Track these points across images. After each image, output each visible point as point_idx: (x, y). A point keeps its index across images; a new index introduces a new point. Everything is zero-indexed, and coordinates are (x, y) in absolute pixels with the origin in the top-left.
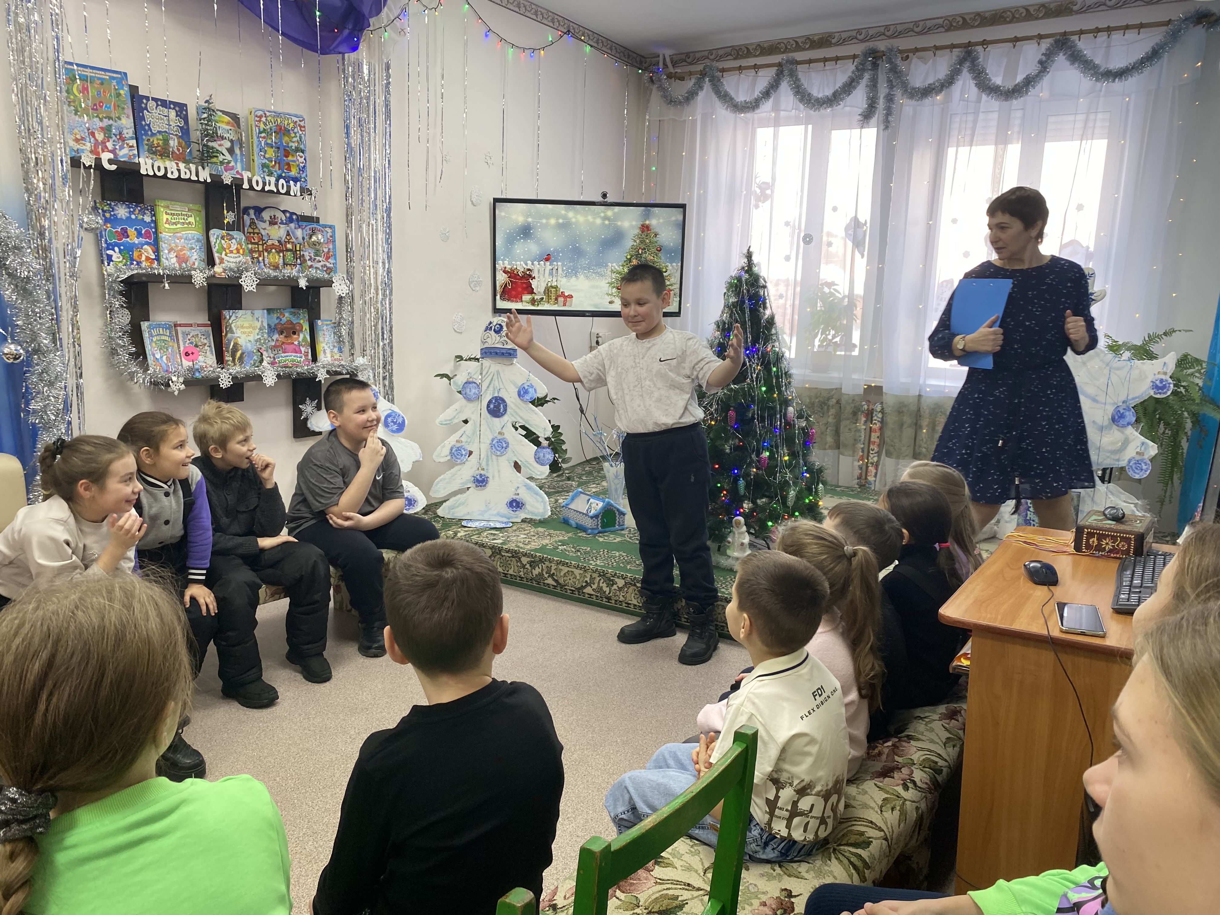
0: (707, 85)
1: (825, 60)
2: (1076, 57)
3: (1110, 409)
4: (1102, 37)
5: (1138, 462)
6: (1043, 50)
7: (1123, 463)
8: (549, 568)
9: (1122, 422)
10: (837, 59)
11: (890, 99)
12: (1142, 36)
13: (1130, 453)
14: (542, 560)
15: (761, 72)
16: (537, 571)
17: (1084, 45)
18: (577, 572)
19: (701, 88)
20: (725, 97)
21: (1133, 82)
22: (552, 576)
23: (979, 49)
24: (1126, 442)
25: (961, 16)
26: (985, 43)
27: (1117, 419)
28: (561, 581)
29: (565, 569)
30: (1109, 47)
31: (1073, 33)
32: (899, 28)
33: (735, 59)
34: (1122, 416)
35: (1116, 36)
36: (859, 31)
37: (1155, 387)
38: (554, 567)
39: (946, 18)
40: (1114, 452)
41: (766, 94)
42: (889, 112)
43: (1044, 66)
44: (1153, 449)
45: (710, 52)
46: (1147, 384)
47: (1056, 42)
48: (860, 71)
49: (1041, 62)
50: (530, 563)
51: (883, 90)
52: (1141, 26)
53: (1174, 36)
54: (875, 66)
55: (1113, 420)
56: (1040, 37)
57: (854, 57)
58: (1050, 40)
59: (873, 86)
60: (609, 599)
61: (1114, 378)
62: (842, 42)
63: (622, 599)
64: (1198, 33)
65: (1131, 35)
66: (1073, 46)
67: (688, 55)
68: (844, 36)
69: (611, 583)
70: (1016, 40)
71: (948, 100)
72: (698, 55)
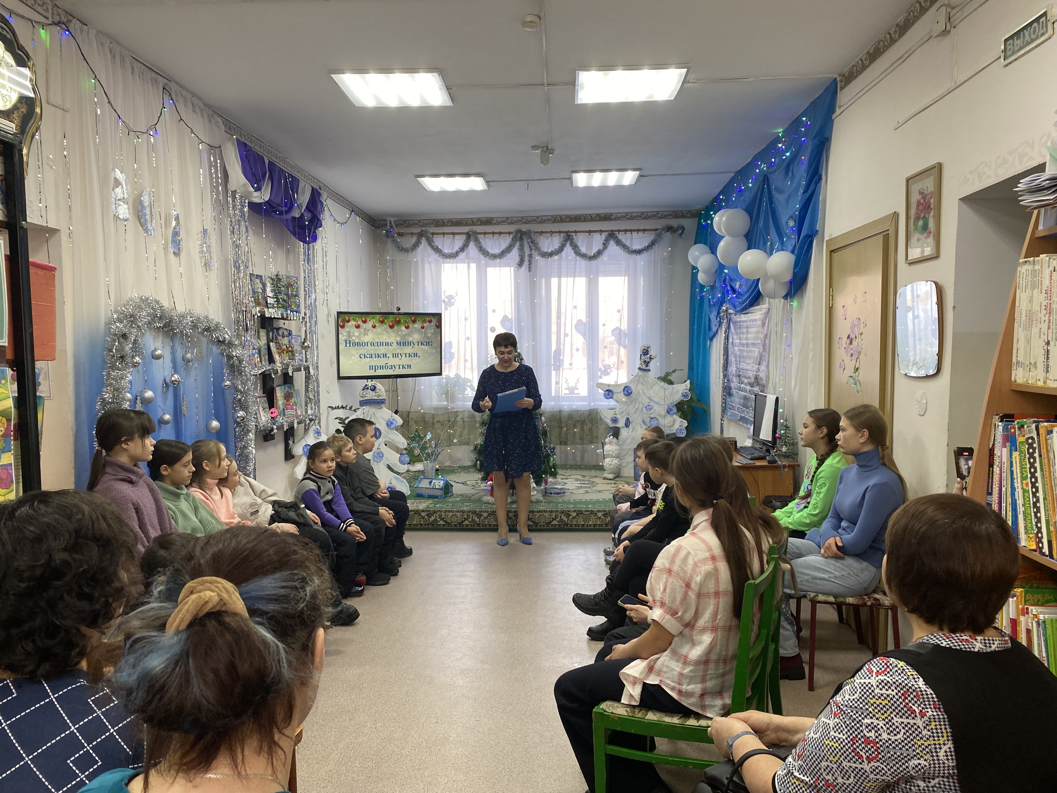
0: (424, 241)
1: (493, 233)
2: (619, 243)
3: (666, 407)
4: (629, 234)
5: (680, 430)
6: (604, 238)
7: (674, 431)
8: (440, 516)
9: (672, 413)
10: (500, 233)
11: (530, 256)
12: (645, 235)
13: (677, 426)
14: (435, 512)
15: (457, 237)
16: (433, 518)
17: (621, 236)
18: (458, 514)
19: (421, 243)
20: (437, 250)
21: (645, 255)
22: (443, 519)
23: (573, 234)
24: (674, 421)
25: (560, 216)
26: (576, 232)
27: (669, 411)
28: (449, 521)
29: (451, 514)
30: (632, 239)
31: (616, 231)
32: (529, 219)
33: (436, 226)
34: (671, 410)
35: (635, 234)
36: (507, 218)
37: (683, 396)
38: (443, 514)
39: (552, 216)
40: (670, 427)
41: (462, 249)
42: (530, 264)
43: (605, 245)
44: (685, 423)
45: (420, 221)
46: (680, 395)
47: (609, 234)
48: (514, 240)
49: (604, 244)
50: (428, 515)
51: (527, 252)
52: (644, 230)
53: (659, 236)
54: (521, 239)
55: (668, 412)
56: (601, 231)
57: (510, 233)
58: (607, 233)
59: (521, 249)
60: (479, 525)
61: (667, 393)
62: (498, 223)
63: (486, 523)
64: (668, 236)
65: (641, 234)
66: (616, 237)
67: (405, 221)
68: (499, 220)
69: (479, 515)
70: (590, 232)
71: (560, 259)
72: (411, 222)
